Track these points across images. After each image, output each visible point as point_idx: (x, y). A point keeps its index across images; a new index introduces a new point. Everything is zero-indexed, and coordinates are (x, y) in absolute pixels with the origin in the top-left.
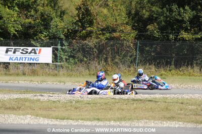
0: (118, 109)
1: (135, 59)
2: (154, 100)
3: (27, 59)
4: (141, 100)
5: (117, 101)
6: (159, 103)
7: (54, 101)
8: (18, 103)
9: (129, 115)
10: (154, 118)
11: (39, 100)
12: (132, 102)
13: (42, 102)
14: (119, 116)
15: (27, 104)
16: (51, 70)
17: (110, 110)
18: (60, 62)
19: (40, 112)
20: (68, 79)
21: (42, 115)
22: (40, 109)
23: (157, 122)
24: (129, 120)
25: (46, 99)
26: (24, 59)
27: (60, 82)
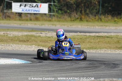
0: (89, 42)
1: (99, 11)
2: (110, 37)
3: (33, 11)
4: (102, 37)
5: (88, 37)
6: (114, 38)
7: (49, 37)
8: (27, 38)
9: (95, 46)
10: (110, 48)
11: (40, 36)
12: (97, 38)
13: (42, 37)
14: (89, 46)
15: (33, 38)
16: (47, 18)
17: (83, 42)
18: (53, 13)
19: (41, 43)
20: (58, 23)
21: (42, 45)
22: (41, 41)
23: (112, 50)
24: (95, 49)
25: (44, 35)
26: (31, 11)
27: (53, 25)
